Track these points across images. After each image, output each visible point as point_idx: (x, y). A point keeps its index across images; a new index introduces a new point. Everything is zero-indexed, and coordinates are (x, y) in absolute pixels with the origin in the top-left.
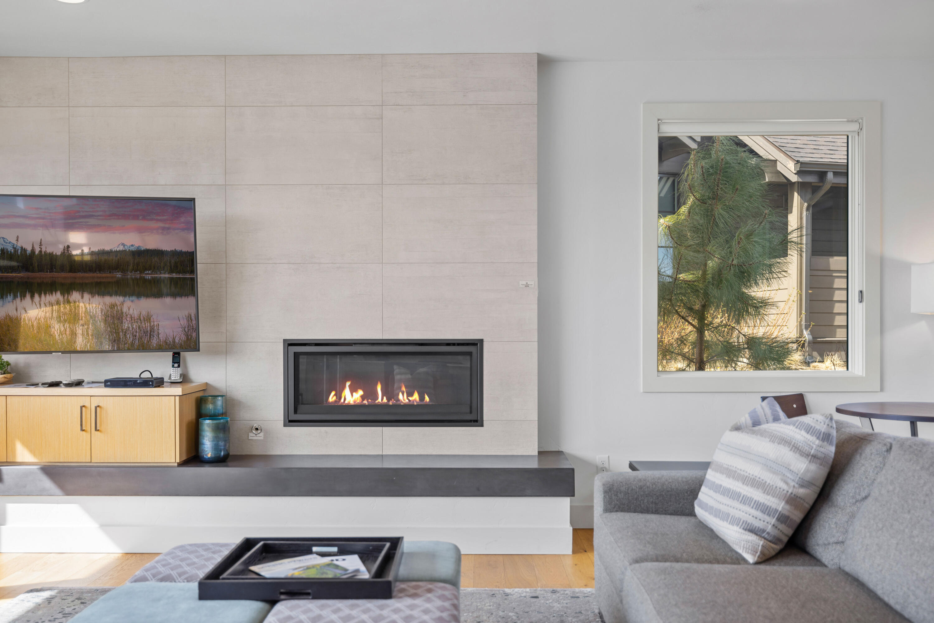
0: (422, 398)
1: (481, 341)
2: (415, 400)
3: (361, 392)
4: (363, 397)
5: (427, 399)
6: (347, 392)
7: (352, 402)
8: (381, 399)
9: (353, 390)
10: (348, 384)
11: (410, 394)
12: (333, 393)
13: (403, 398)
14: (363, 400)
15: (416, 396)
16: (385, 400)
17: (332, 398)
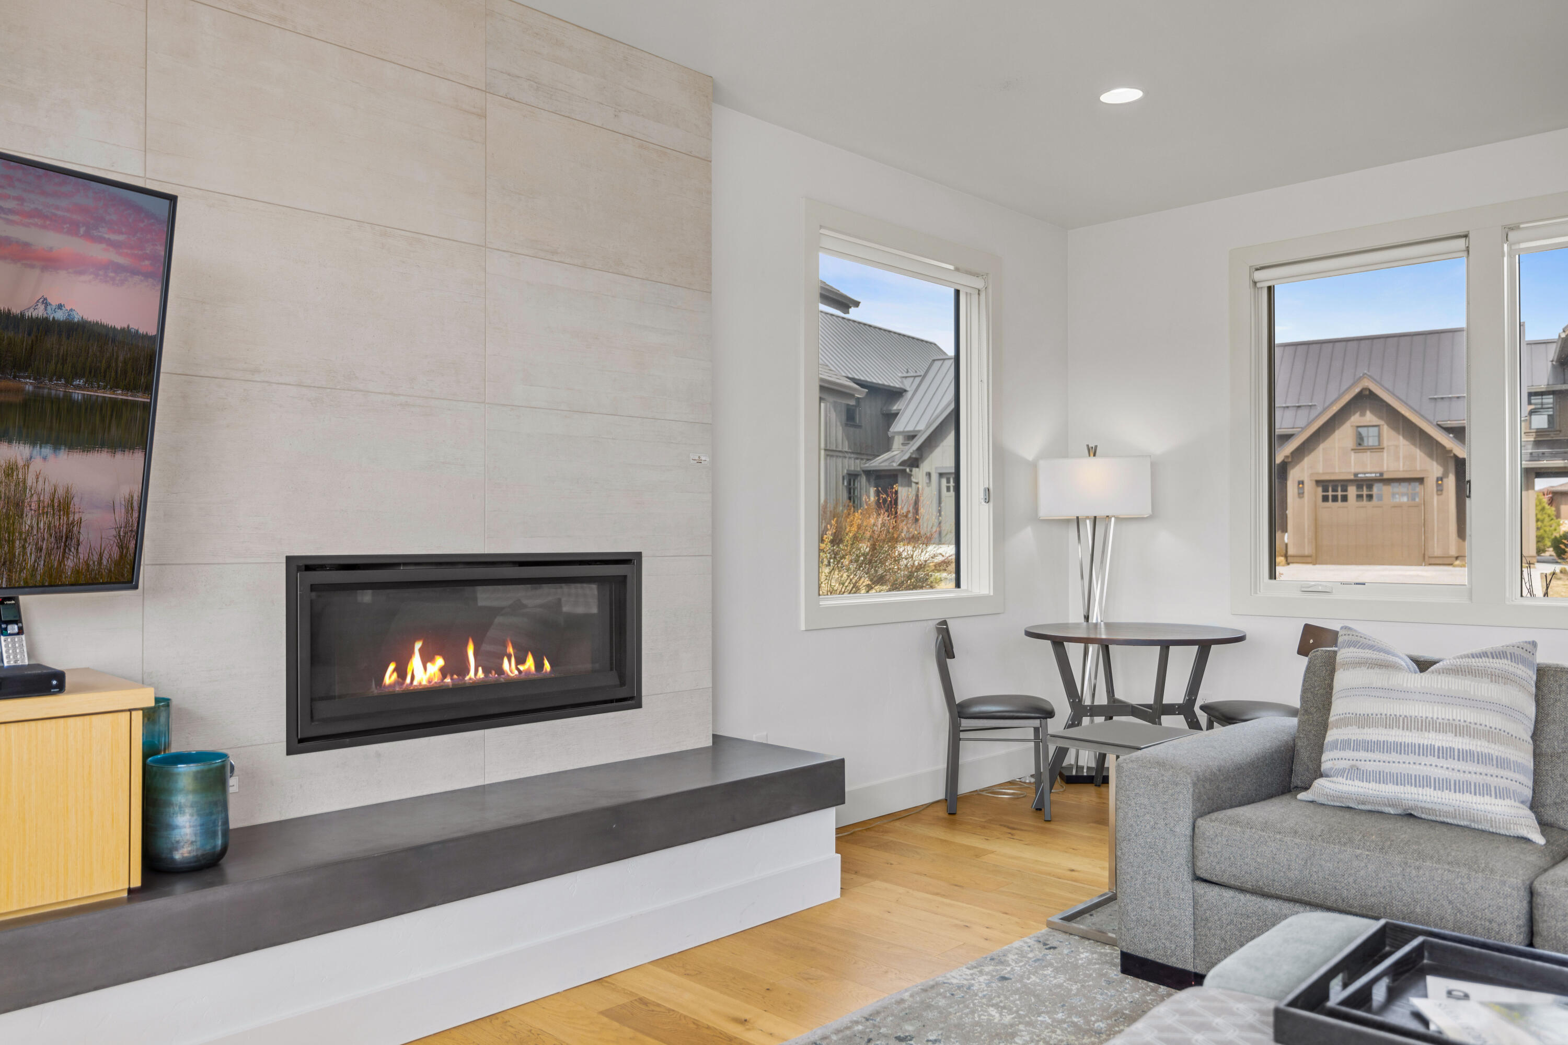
0: (539, 665)
1: (639, 555)
2: (528, 670)
3: (440, 662)
4: (444, 671)
5: (547, 666)
6: (416, 662)
7: (424, 682)
8: (475, 674)
9: (427, 658)
10: (418, 645)
11: (521, 661)
12: (392, 666)
13: (509, 667)
14: (444, 677)
15: (530, 663)
16: (481, 674)
17: (390, 677)
